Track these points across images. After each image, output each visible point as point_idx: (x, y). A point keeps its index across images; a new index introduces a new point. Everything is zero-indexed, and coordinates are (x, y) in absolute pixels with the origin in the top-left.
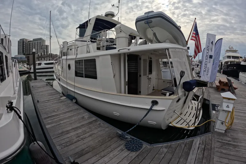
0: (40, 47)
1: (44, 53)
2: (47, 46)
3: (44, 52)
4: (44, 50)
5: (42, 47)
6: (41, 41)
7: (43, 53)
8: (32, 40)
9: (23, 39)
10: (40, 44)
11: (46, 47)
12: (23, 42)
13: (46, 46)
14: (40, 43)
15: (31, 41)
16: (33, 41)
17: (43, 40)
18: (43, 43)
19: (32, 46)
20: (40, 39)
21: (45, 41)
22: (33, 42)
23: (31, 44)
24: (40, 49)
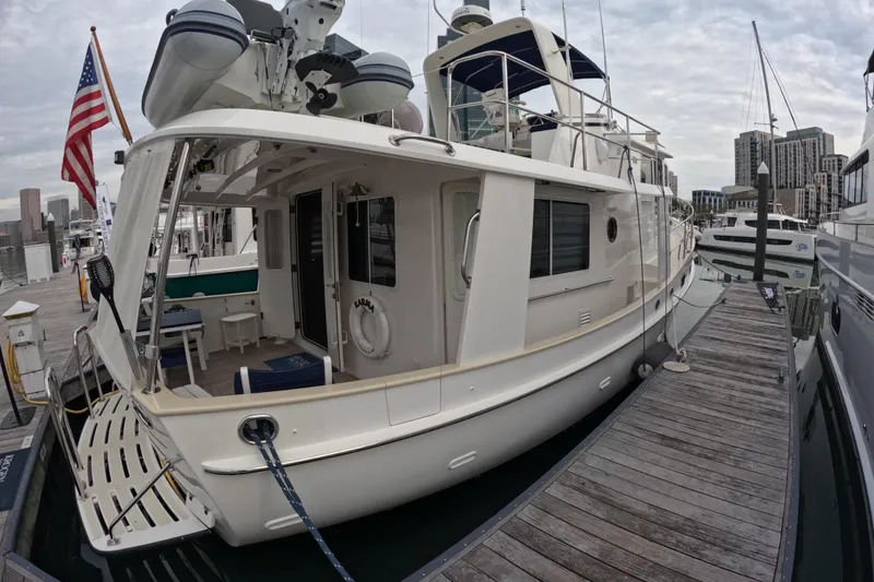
0: (815, 160)
1: (829, 185)
2: (840, 160)
3: (829, 181)
4: (829, 176)
5: (821, 161)
6: (816, 139)
7: (824, 187)
8: (785, 136)
9: (753, 133)
10: (814, 152)
11: (836, 163)
12: (754, 144)
13: (836, 159)
14: (814, 148)
15: (781, 140)
16: (786, 140)
17: (824, 135)
18: (824, 146)
19: (786, 159)
20: (814, 132)
21: (832, 137)
22: (788, 143)
23: (783, 152)
24: (815, 169)
